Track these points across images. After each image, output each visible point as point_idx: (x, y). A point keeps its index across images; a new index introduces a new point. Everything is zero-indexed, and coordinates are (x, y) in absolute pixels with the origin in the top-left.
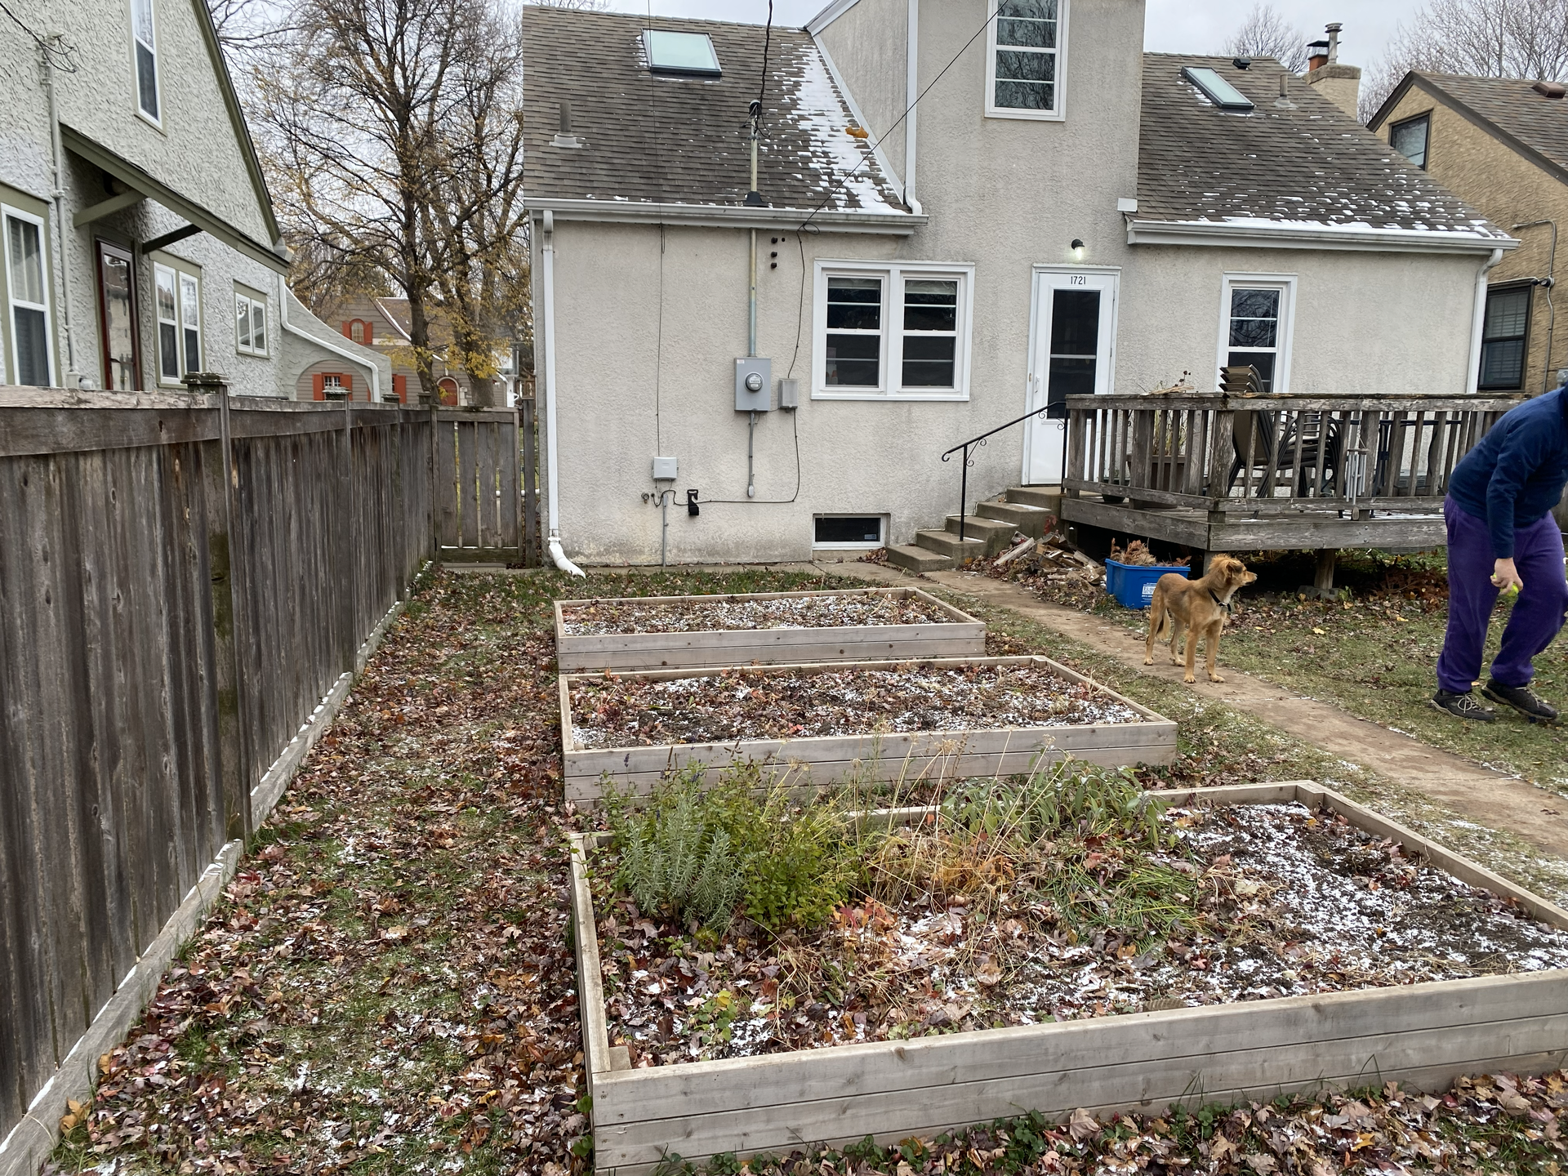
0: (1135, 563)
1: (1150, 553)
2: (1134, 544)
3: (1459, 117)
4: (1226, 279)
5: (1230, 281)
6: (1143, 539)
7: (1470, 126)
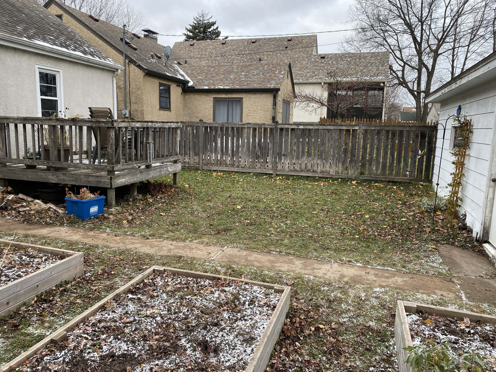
0: (86, 198)
1: (91, 193)
2: (83, 190)
3: (73, 20)
4: (37, 67)
5: (39, 68)
6: (87, 187)
7: (78, 24)
